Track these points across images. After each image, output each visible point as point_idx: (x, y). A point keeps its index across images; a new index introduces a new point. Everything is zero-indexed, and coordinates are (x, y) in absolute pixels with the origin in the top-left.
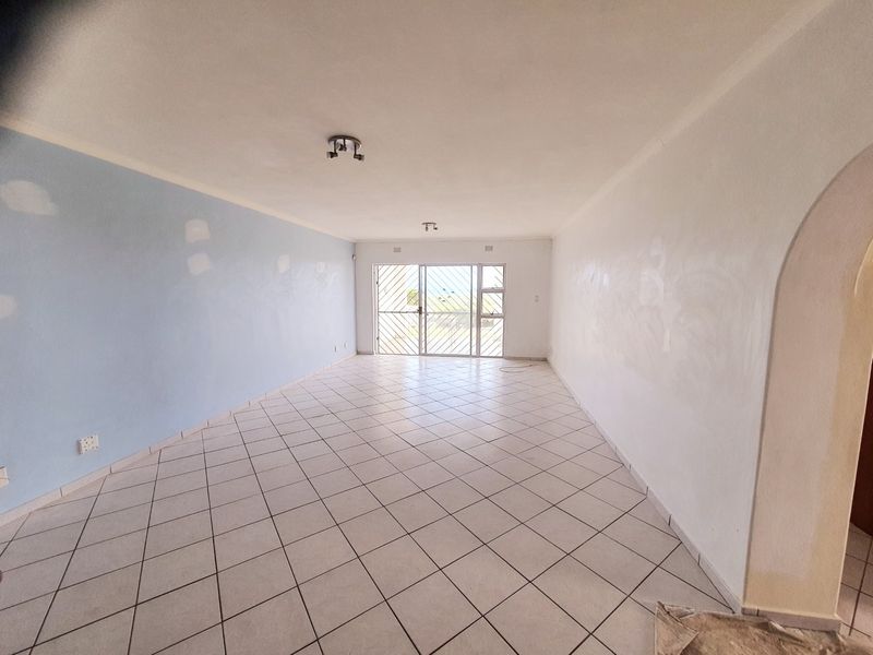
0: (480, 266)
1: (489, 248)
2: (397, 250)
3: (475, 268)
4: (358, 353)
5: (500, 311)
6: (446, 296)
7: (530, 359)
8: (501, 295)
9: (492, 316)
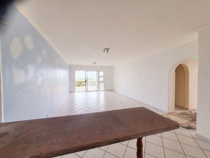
0: (99, 72)
1: (101, 68)
2: (81, 67)
3: (98, 72)
4: (70, 92)
5: (103, 81)
6: (91, 78)
7: (109, 90)
8: (103, 77)
9: (101, 82)
